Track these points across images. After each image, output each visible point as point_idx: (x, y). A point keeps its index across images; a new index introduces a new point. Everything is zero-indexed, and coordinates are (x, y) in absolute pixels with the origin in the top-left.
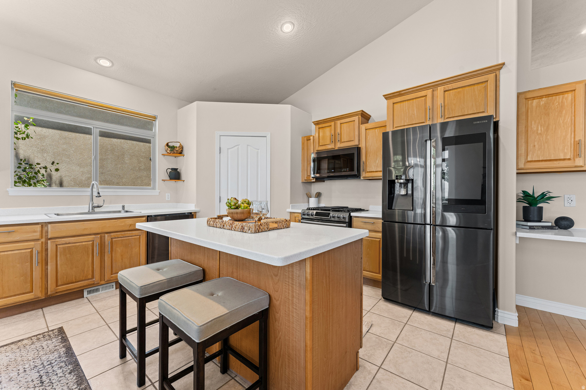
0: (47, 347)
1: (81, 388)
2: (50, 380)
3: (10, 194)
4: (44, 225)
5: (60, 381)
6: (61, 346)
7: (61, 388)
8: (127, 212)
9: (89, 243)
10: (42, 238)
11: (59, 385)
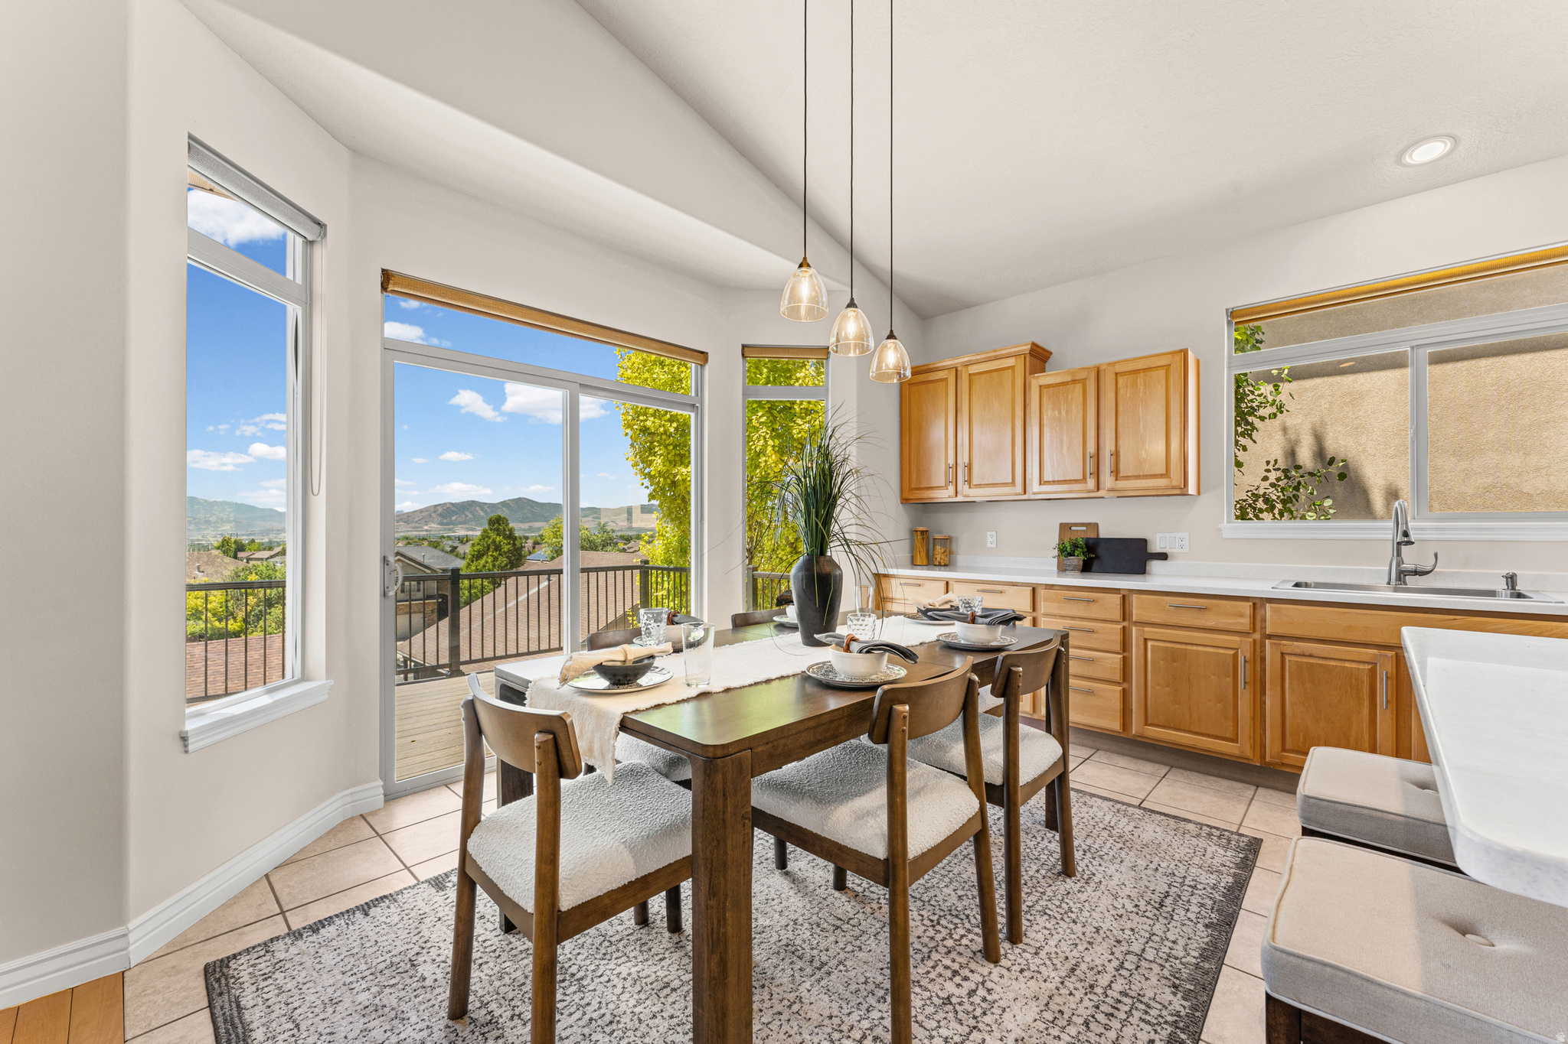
0: (1211, 856)
1: (1202, 964)
2: (1173, 911)
3: (1224, 536)
4: (1258, 604)
5: (1184, 925)
6: (1232, 871)
7: (1177, 936)
8: (1520, 596)
9: (1361, 667)
10: (1254, 631)
11: (1178, 930)
